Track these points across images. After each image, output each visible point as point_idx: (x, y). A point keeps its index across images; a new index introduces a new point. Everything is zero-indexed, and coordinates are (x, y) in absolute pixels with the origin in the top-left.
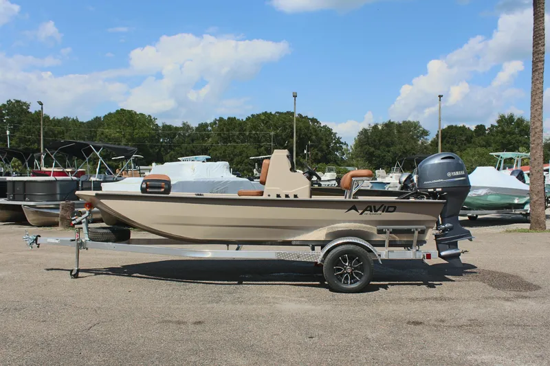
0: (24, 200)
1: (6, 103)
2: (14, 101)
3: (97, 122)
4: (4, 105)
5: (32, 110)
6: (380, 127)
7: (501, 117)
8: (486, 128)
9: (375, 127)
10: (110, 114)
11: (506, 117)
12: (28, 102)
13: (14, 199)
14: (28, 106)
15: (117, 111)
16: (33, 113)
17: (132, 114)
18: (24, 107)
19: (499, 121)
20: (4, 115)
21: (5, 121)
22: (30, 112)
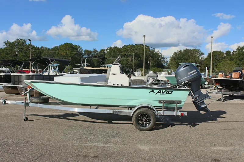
0: (19, 84)
1: (16, 40)
2: (19, 39)
3: (55, 49)
4: (15, 41)
6: (182, 51)
7: (238, 47)
8: (231, 52)
9: (180, 51)
10: (62, 45)
11: (241, 47)
12: (26, 40)
13: (14, 84)
14: (26, 42)
15: (65, 44)
16: (28, 44)
17: (71, 45)
18: (24, 42)
19: (237, 49)
20: (15, 46)
21: (16, 48)
22: (27, 44)
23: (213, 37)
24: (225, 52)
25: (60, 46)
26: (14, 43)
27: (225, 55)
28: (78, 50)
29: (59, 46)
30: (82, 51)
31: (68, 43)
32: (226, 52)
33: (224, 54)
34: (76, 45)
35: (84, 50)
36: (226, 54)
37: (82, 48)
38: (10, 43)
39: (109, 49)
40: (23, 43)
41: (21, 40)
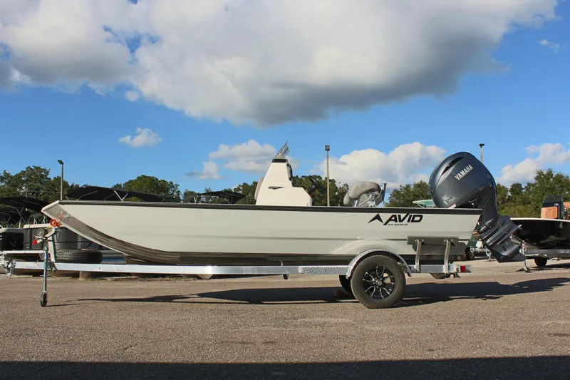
1: (25, 170)
2: (33, 168)
4: (23, 172)
5: (51, 176)
6: (412, 187)
7: (539, 173)
8: (523, 187)
9: (408, 186)
10: (130, 181)
11: (545, 173)
12: (47, 169)
14: (47, 173)
15: (138, 178)
16: (52, 179)
17: (153, 180)
18: (43, 173)
19: (537, 178)
20: (23, 182)
21: (24, 188)
22: (49, 179)
23: (483, 145)
24: (509, 187)
25: (127, 183)
26: (18, 176)
27: (509, 194)
28: (171, 192)
29: (124, 185)
30: (178, 195)
31: (146, 177)
32: (512, 186)
33: (506, 190)
34: (164, 181)
35: (182, 192)
36: (512, 190)
37: (179, 188)
38: (12, 177)
39: (241, 188)
40: (42, 176)
41: (38, 168)
